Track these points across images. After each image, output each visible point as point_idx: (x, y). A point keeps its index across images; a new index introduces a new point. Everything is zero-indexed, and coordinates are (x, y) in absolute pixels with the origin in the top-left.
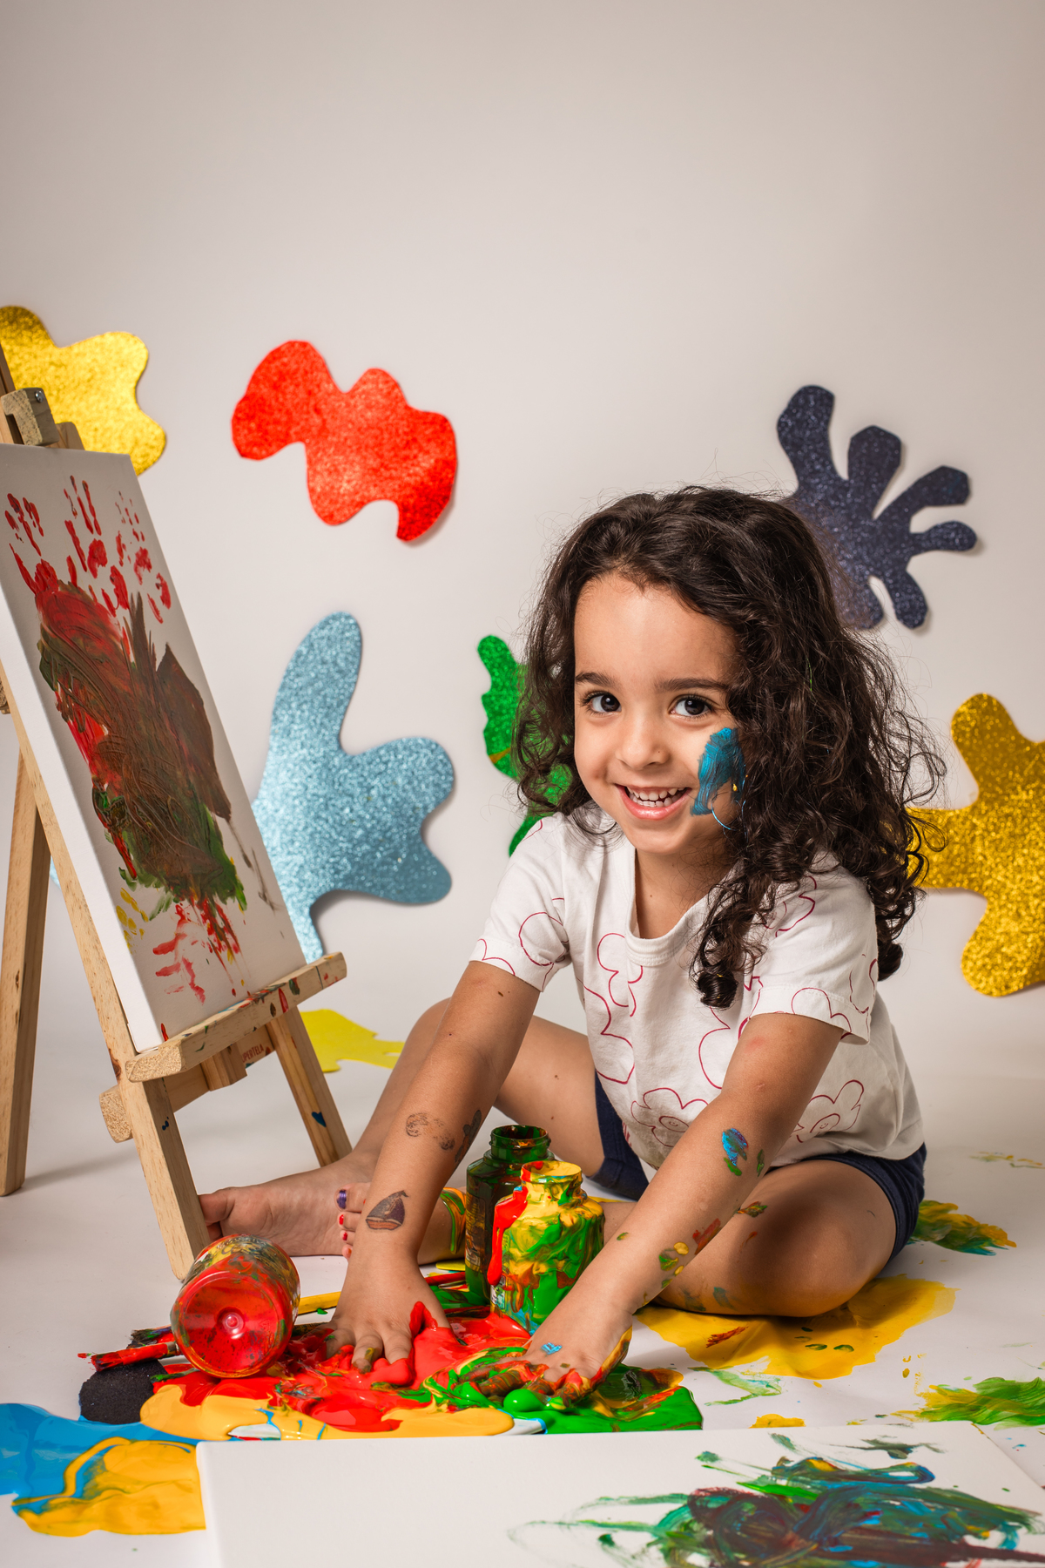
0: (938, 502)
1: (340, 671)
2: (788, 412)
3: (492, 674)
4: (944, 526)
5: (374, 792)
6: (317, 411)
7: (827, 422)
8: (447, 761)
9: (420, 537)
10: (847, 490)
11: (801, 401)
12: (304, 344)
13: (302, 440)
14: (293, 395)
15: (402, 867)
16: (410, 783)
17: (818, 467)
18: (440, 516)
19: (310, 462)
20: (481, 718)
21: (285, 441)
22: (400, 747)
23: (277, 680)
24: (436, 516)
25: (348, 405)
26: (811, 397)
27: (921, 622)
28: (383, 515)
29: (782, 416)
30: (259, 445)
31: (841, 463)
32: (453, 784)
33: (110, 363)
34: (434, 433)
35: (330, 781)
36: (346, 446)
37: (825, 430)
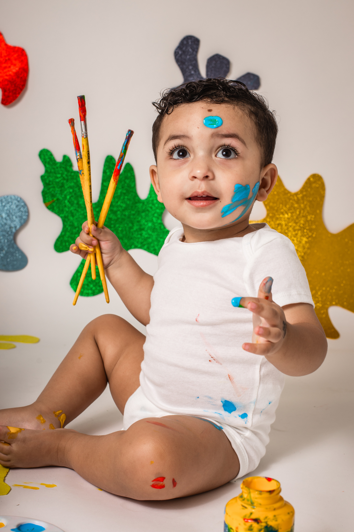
2: (179, 48)
3: (45, 166)
7: (197, 52)
8: (25, 205)
9: (11, 104)
11: (185, 42)
15: (5, 255)
16: (8, 216)
17: (193, 72)
18: (21, 94)
20: (40, 186)
22: (4, 200)
24: (19, 93)
26: (190, 41)
29: (177, 49)
31: (203, 71)
32: (28, 216)
34: (18, 56)
37: (196, 55)
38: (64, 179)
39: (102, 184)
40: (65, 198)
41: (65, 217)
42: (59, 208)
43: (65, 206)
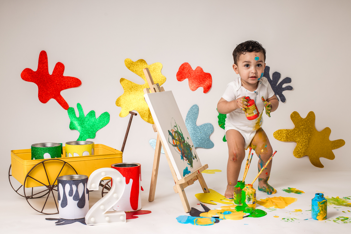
0: (286, 83)
1: (196, 114)
4: (287, 86)
5: (202, 132)
6: (190, 73)
8: (213, 126)
9: (207, 92)
10: (272, 82)
12: (187, 63)
13: (187, 78)
14: (186, 71)
15: (206, 143)
16: (207, 130)
18: (210, 89)
19: (189, 81)
20: (218, 120)
21: (185, 78)
22: (205, 125)
23: (186, 115)
25: (195, 72)
27: (285, 102)
28: (201, 89)
30: (181, 79)
31: (271, 77)
32: (214, 130)
33: (157, 67)
34: (208, 76)
35: (195, 131)
36: (194, 79)
37: (269, 73)
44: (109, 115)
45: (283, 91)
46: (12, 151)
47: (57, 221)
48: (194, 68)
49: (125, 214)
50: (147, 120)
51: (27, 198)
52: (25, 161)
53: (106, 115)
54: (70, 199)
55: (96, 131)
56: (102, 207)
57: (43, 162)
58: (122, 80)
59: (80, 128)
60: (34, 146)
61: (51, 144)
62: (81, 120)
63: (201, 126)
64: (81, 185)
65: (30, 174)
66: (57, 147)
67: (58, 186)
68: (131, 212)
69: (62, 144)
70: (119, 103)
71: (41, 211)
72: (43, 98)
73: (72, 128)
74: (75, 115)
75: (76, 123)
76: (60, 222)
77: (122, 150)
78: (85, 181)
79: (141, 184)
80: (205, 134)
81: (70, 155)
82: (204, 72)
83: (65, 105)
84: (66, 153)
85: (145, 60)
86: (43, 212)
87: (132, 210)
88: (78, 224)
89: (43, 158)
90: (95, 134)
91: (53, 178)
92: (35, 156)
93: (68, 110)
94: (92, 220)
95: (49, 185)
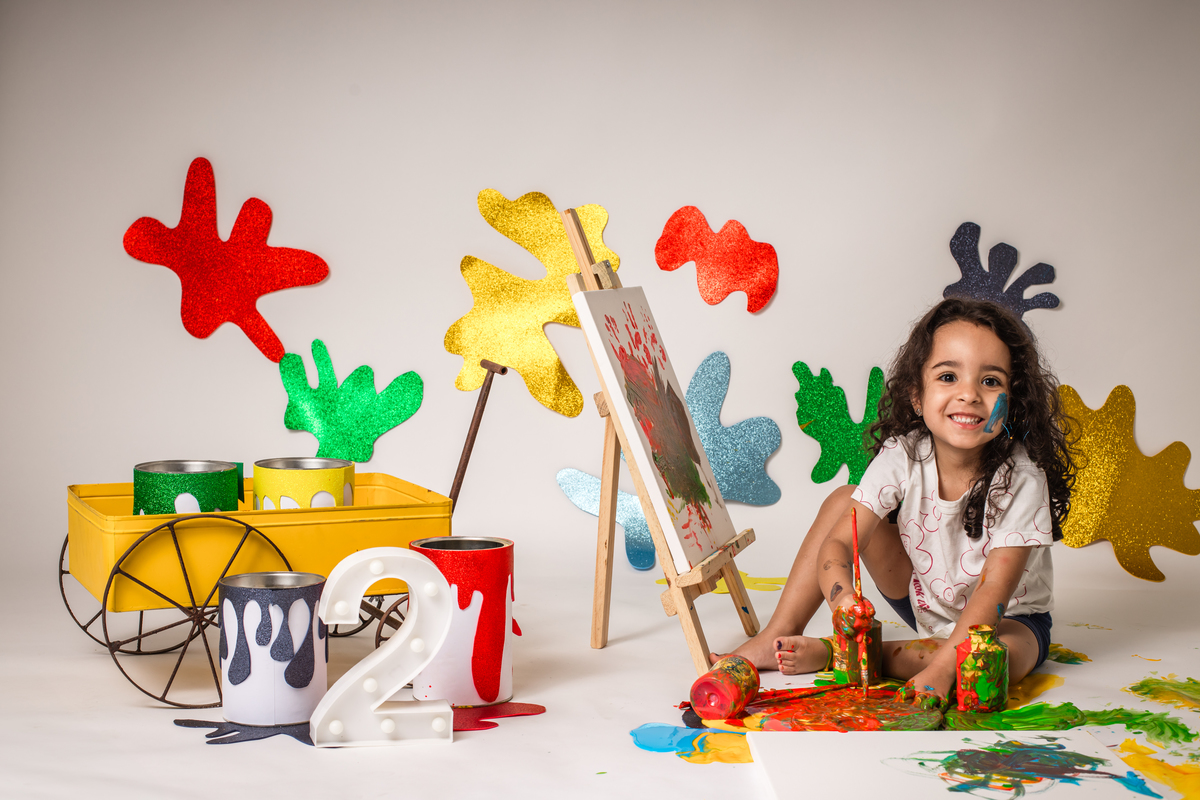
0: (1039, 282)
1: (719, 383)
2: (955, 237)
3: (800, 382)
4: (1042, 295)
5: (739, 446)
6: (702, 244)
7: (977, 242)
8: (777, 428)
9: (759, 311)
10: (988, 277)
11: (963, 231)
12: (694, 208)
13: (693, 259)
14: (687, 236)
15: (755, 486)
16: (758, 441)
17: (972, 266)
18: (770, 299)
19: (698, 271)
20: (795, 405)
21: (686, 260)
22: (752, 422)
24: (768, 299)
25: (718, 240)
26: (968, 229)
28: (739, 299)
29: (952, 240)
30: (671, 263)
31: (985, 264)
32: (780, 441)
33: (589, 221)
34: (767, 253)
35: (715, 442)
36: (717, 263)
37: (976, 245)
38: (822, 396)
39: (868, 401)
40: (824, 419)
41: (824, 441)
42: (816, 431)
43: (824, 428)
44: (421, 383)
45: (1026, 310)
46: (72, 488)
47: (215, 729)
48: (716, 225)
49: (449, 713)
50: (551, 401)
51: (114, 647)
52: (110, 518)
53: (411, 384)
54: (260, 655)
55: (376, 435)
56: (369, 685)
57: (170, 525)
58: (468, 262)
59: (320, 425)
60: (145, 468)
61: (205, 466)
62: (326, 399)
63: (737, 427)
64: (300, 608)
65: (125, 566)
66: (224, 474)
67: (219, 609)
68: (475, 707)
69: (240, 466)
70: (457, 342)
71: (160, 696)
72: (199, 320)
73: (294, 423)
74: (305, 379)
75: (308, 409)
76: (225, 733)
77: (455, 495)
78: (312, 593)
79: (514, 610)
80: (751, 455)
81: (267, 505)
82: (752, 241)
83: (271, 347)
84: (255, 496)
85: (548, 195)
86: (167, 699)
87: (479, 702)
88: (285, 740)
89: (174, 511)
90: (371, 447)
91: (206, 582)
92: (145, 502)
93: (282, 361)
94: (335, 728)
95: (191, 605)
